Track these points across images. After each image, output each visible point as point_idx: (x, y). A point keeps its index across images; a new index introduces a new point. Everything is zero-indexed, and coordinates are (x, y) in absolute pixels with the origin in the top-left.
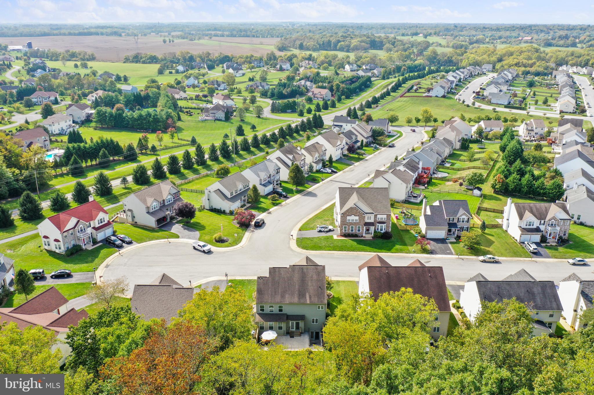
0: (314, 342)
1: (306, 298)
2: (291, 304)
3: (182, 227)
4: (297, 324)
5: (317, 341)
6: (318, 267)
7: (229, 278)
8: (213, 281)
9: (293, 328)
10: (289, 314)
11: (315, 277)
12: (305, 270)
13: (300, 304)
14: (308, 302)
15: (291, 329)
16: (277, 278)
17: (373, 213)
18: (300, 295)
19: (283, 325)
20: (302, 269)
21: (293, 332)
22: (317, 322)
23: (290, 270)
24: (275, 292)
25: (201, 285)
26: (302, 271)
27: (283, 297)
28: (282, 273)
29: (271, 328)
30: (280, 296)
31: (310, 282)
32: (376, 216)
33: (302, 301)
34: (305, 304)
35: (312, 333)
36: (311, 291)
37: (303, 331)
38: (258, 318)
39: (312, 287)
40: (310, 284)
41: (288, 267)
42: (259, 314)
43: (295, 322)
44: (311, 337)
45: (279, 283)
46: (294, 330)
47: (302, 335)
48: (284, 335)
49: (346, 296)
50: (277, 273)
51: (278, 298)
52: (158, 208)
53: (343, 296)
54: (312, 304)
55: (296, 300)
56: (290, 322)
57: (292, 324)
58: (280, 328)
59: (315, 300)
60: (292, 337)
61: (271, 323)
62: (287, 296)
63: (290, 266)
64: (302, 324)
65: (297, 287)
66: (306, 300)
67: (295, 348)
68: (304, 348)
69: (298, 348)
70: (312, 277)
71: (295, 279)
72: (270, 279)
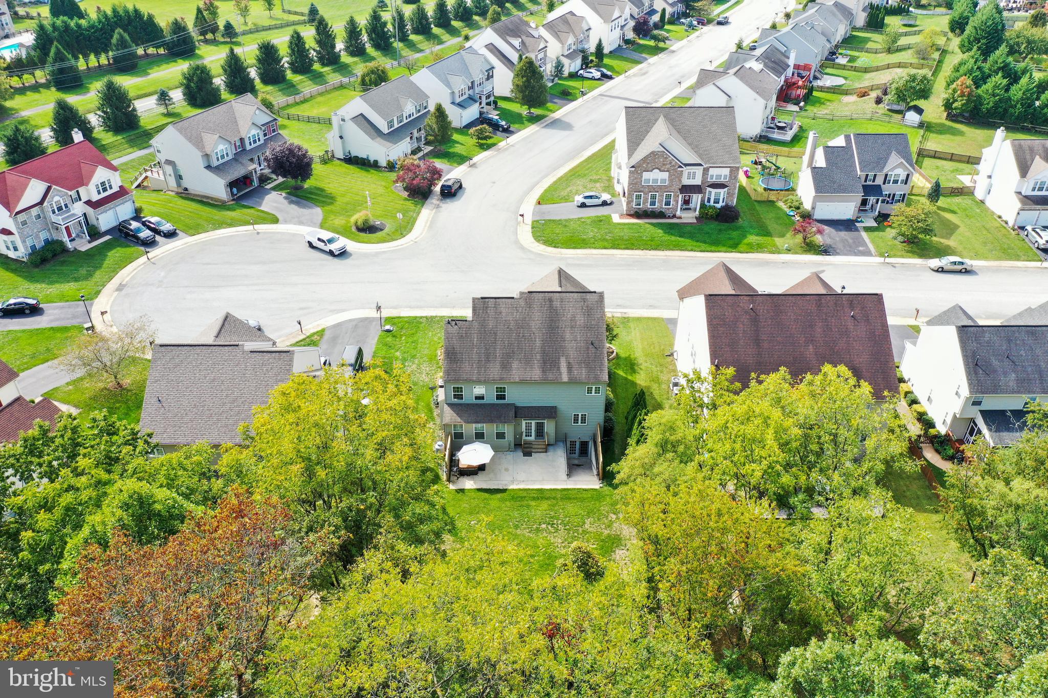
0: (576, 462)
1: (559, 368)
2: (523, 382)
3: (286, 198)
4: (540, 427)
5: (583, 459)
6: (588, 296)
7: (386, 313)
8: (350, 320)
9: (529, 435)
10: (519, 404)
11: (580, 319)
12: (556, 304)
13: (544, 382)
14: (565, 378)
15: (524, 437)
16: (491, 324)
17: (700, 165)
18: (545, 362)
19: (508, 429)
20: (550, 300)
21: (530, 443)
22: (583, 421)
23: (522, 303)
24: (488, 356)
25: (323, 330)
26: (551, 306)
27: (505, 366)
28: (503, 310)
29: (480, 436)
30: (498, 365)
31: (568, 330)
32: (706, 171)
33: (551, 376)
34: (557, 382)
35: (573, 443)
36: (572, 353)
37: (552, 441)
38: (449, 415)
39: (574, 344)
40: (568, 336)
41: (515, 295)
42: (451, 405)
43: (533, 423)
44: (570, 452)
45: (495, 334)
46: (532, 438)
47: (551, 448)
48: (509, 450)
49: (647, 355)
50: (491, 312)
51: (495, 370)
52: (230, 157)
53: (638, 354)
54: (573, 382)
55: (536, 373)
56: (524, 423)
57: (528, 427)
58: (500, 436)
59: (582, 373)
60: (528, 454)
61: (479, 425)
62: (515, 365)
63: (521, 293)
64: (549, 427)
65: (538, 343)
66: (561, 374)
67: (534, 482)
68: (556, 480)
69: (542, 481)
70: (573, 319)
71: (533, 324)
72: (476, 324)
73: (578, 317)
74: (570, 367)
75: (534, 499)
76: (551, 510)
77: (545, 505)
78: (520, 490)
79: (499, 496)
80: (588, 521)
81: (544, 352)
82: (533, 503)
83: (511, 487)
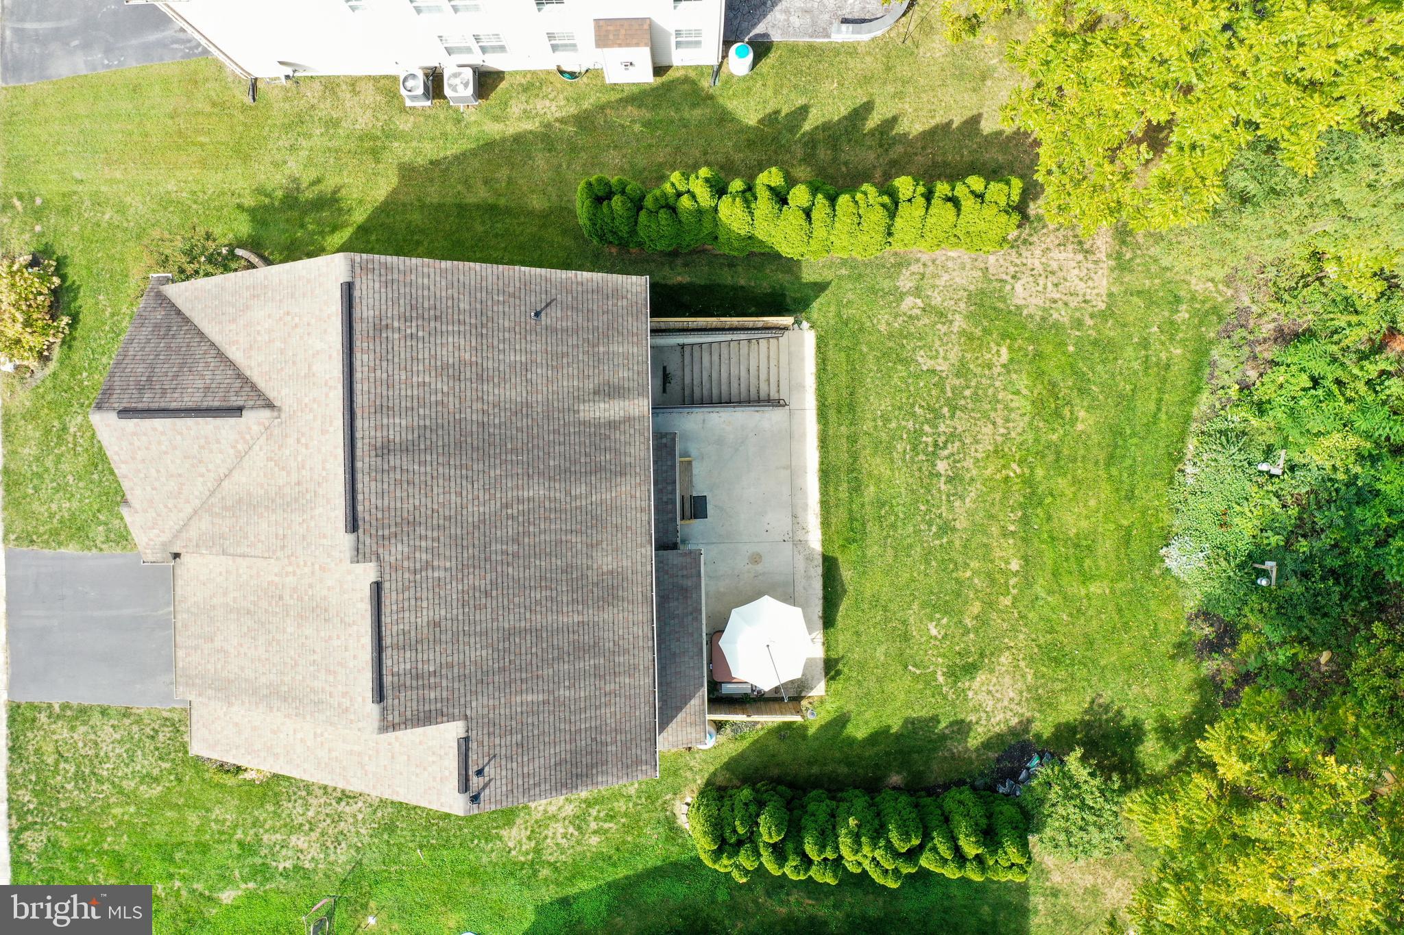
1: (613, 425)
6: (364, 311)
11: (455, 346)
16: (476, 652)
18: (598, 469)
20: (384, 449)
23: (396, 551)
26: (408, 449)
28: (427, 615)
30: (608, 614)
31: (493, 392)
39: (539, 375)
40: (513, 392)
45: (509, 634)
50: (431, 660)
59: (625, 355)
60: (702, 506)
63: (359, 555)
66: (628, 420)
67: (796, 490)
68: (791, 436)
69: (794, 472)
70: (453, 372)
71: (473, 511)
72: (478, 706)
73: (446, 354)
74: (611, 391)
75: (856, 488)
78: (825, 524)
79: (846, 574)
81: (567, 473)
82: (871, 491)
83: (816, 546)
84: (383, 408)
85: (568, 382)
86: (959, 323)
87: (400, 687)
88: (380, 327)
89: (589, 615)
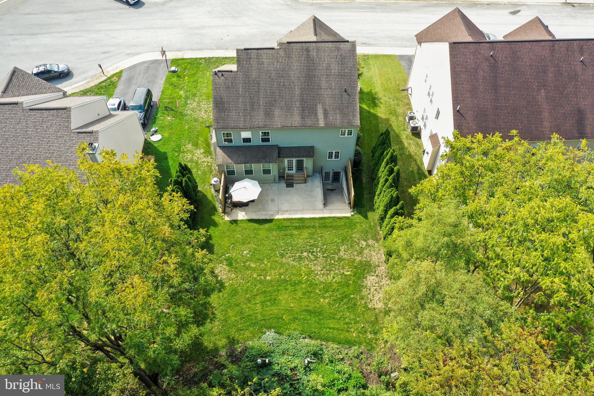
0: (330, 187)
1: (316, 115)
2: (284, 128)
4: (300, 165)
5: (336, 184)
6: (342, 45)
9: (290, 168)
10: (281, 145)
11: (335, 68)
12: (313, 53)
13: (304, 127)
14: (322, 123)
15: (287, 171)
16: (254, 74)
18: (303, 110)
19: (273, 168)
20: (308, 50)
21: (291, 176)
22: (337, 156)
23: (282, 53)
24: (252, 105)
25: (121, 72)
26: (308, 56)
27: (268, 114)
28: (265, 61)
29: (249, 173)
30: (262, 113)
31: (323, 79)
33: (309, 122)
34: (315, 127)
35: (327, 174)
37: (310, 173)
38: (221, 156)
39: (329, 92)
40: (324, 84)
41: (275, 45)
42: (222, 148)
43: (294, 160)
45: (259, 84)
50: (254, 62)
51: (259, 119)
54: (328, 126)
55: (296, 120)
56: (286, 160)
57: (290, 163)
58: (267, 172)
59: (336, 118)
60: (290, 185)
61: (248, 165)
62: (277, 112)
63: (280, 44)
64: (308, 163)
65: (297, 92)
66: (318, 120)
67: (296, 211)
68: (314, 210)
69: (302, 211)
70: (328, 68)
71: (292, 73)
72: (240, 75)
73: (333, 66)
74: (326, 114)
75: (296, 228)
76: (311, 238)
77: (305, 233)
78: (284, 219)
79: (267, 226)
80: (342, 248)
81: (302, 100)
82: (296, 232)
83: (277, 217)
84: (318, 50)
85: (328, 101)
86: (358, 259)
87: (247, 54)
88: (338, 49)
89: (262, 107)
